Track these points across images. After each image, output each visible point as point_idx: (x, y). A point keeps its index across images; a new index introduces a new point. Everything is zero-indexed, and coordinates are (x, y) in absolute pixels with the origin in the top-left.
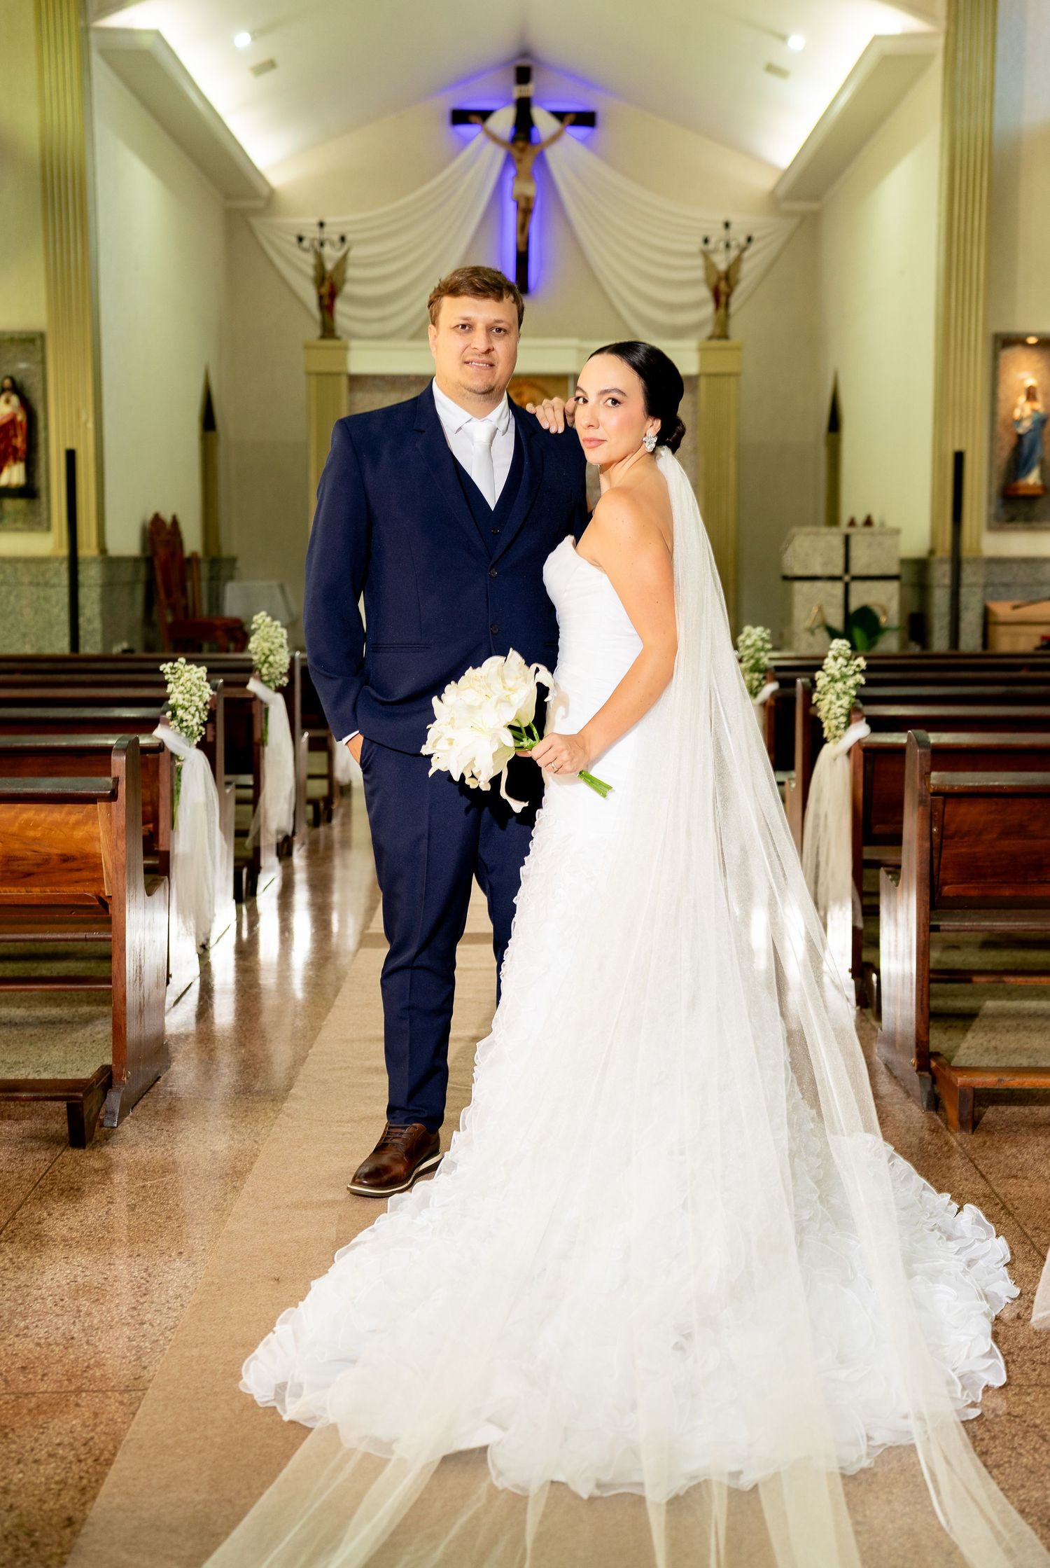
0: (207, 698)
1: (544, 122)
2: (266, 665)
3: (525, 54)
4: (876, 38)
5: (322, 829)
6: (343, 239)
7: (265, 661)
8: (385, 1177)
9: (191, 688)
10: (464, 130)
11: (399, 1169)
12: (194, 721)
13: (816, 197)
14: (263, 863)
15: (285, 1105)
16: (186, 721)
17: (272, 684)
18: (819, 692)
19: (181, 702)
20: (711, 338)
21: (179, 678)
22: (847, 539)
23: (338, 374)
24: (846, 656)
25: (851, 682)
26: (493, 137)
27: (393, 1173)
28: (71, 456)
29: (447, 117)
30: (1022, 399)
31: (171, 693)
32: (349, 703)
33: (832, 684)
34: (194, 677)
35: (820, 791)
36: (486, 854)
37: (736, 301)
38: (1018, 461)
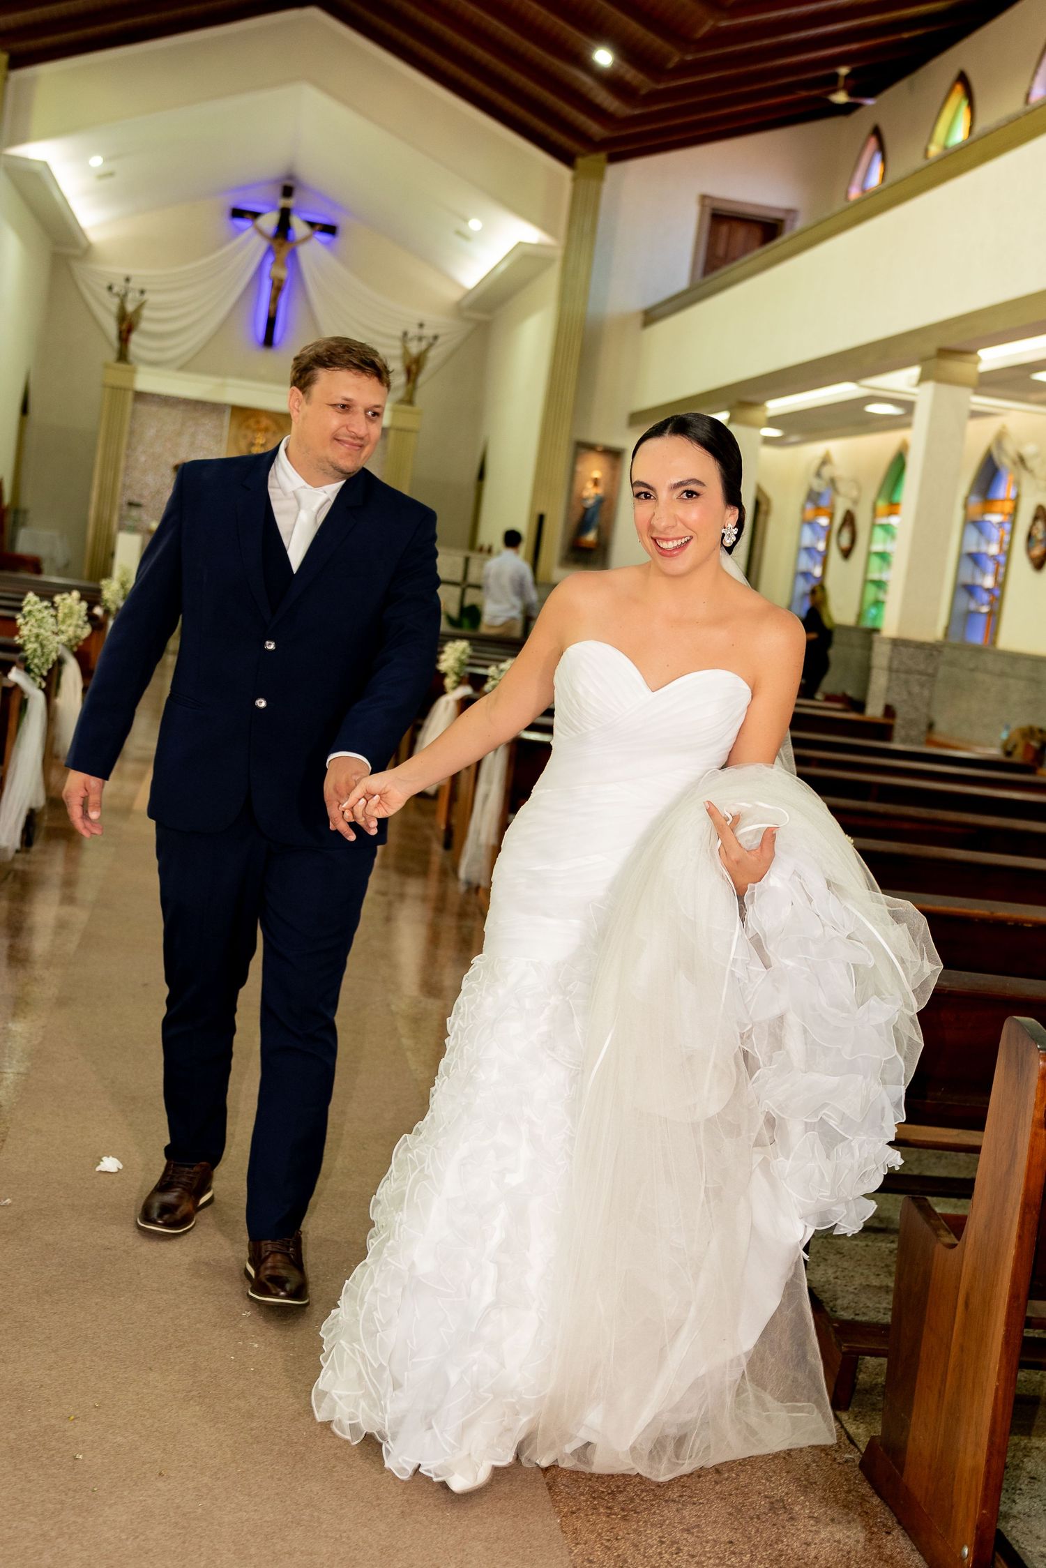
1: (299, 227)
3: (291, 177)
4: (520, 243)
6: (142, 291)
10: (240, 223)
11: (188, 1207)
13: (490, 312)
20: (401, 401)
22: (467, 560)
23: (126, 389)
26: (260, 231)
29: (227, 213)
30: (590, 485)
37: (421, 379)
38: (584, 524)
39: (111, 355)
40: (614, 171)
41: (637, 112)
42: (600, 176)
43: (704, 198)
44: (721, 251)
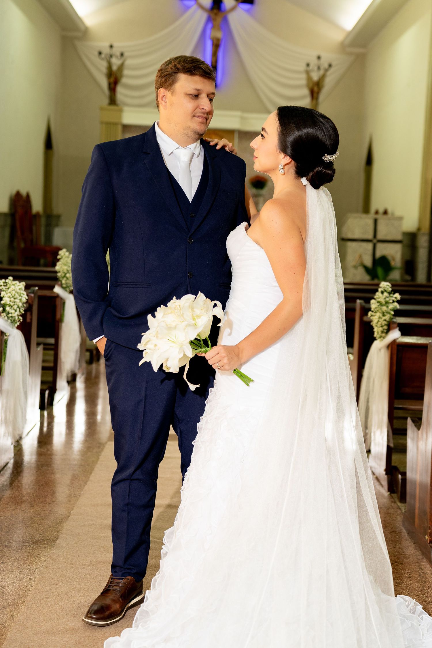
0: (24, 300)
1: (228, 1)
2: (65, 279)
5: (94, 366)
6: (122, 55)
7: (65, 276)
8: (107, 613)
9: (15, 295)
10: (187, 2)
11: (116, 607)
12: (16, 314)
13: (364, 46)
14: (58, 386)
15: (52, 551)
16: (11, 313)
17: (68, 289)
18: (372, 311)
19: (8, 303)
21: (8, 288)
22: (376, 221)
23: (116, 124)
24: (388, 291)
25: (391, 306)
26: (201, 7)
27: (112, 610)
31: (3, 297)
32: (98, 317)
33: (380, 307)
34: (17, 288)
35: (371, 367)
36: (179, 412)
37: (322, 97)
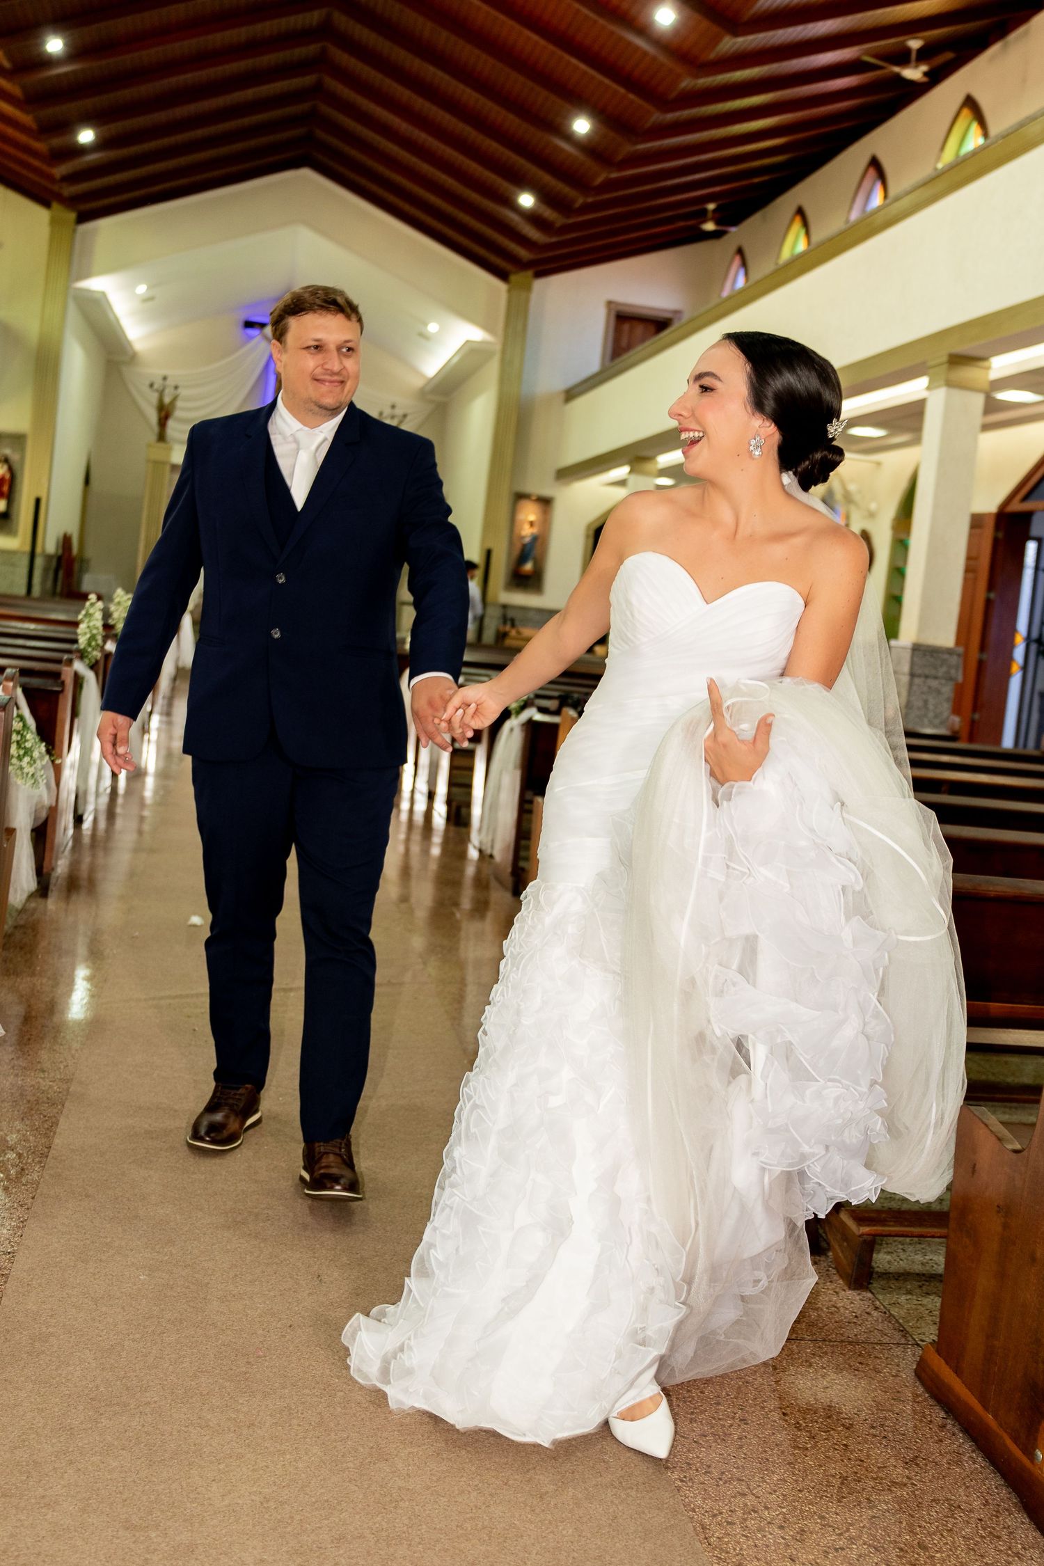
4: (467, 341)
6: (176, 387)
8: (225, 1134)
10: (251, 332)
13: (447, 395)
23: (163, 463)
28: (38, 501)
29: (241, 324)
30: (527, 526)
38: (523, 557)
39: (152, 436)
40: (539, 284)
41: (554, 240)
42: (528, 288)
43: (610, 303)
44: (624, 343)
